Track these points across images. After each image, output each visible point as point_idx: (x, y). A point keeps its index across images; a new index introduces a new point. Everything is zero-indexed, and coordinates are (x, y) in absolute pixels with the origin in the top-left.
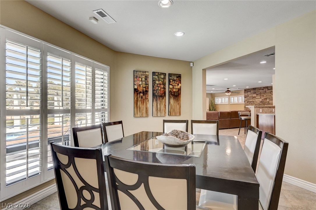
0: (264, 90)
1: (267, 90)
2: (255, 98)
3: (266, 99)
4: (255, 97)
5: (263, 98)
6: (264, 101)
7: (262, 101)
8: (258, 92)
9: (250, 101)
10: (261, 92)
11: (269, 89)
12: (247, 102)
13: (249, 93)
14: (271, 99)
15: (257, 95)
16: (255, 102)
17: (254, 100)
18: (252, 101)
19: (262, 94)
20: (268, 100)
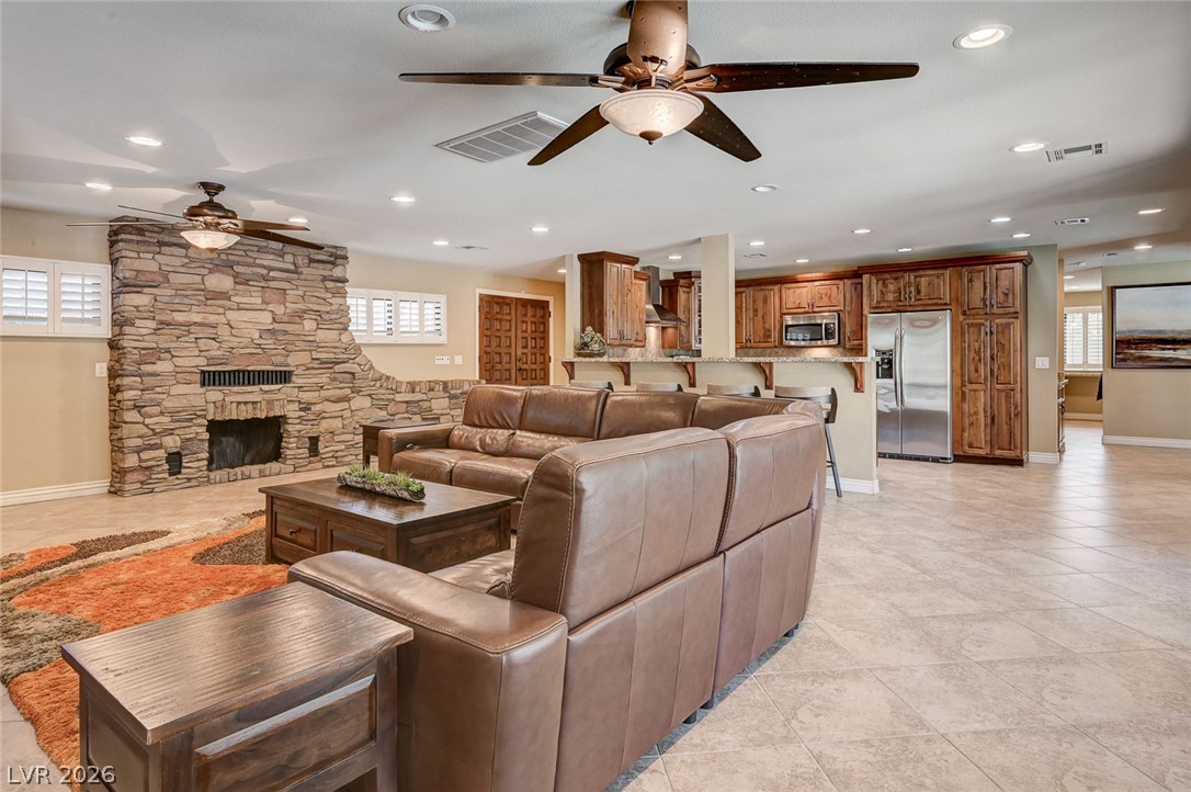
0: (289, 258)
1: (306, 261)
2: (226, 303)
3: (299, 316)
4: (225, 296)
5: (279, 310)
6: (289, 328)
7: (277, 326)
8: (249, 265)
9: (179, 317)
10: (270, 269)
11: (318, 261)
12: (153, 325)
13: (178, 262)
14: (326, 317)
15: (241, 281)
16: (224, 332)
17: (212, 319)
18: (198, 318)
19: (274, 279)
20: (309, 325)
